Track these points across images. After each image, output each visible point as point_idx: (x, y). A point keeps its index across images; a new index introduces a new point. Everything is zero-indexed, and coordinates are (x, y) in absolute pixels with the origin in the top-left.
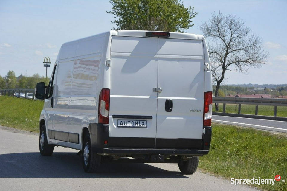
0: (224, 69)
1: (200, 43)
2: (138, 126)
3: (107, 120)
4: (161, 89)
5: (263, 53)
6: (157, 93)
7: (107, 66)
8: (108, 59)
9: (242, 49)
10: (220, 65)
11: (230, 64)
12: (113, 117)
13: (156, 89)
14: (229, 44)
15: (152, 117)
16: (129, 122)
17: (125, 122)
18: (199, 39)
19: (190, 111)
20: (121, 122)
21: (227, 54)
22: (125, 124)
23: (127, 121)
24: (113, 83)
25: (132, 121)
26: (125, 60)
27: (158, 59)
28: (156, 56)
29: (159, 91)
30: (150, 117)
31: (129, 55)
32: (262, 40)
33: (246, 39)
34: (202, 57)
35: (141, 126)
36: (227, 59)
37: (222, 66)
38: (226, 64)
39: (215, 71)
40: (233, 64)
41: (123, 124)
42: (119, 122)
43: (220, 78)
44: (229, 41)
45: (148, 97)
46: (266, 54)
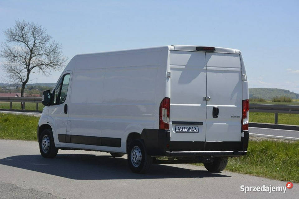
0: (29, 71)
1: (237, 56)
2: (192, 131)
3: (167, 126)
4: (210, 98)
5: (63, 58)
6: (206, 101)
7: (168, 78)
8: (168, 72)
9: (45, 54)
10: (25, 68)
11: (34, 67)
12: (172, 124)
13: (205, 97)
14: (32, 49)
15: (202, 122)
16: (185, 127)
17: (182, 128)
18: (237, 53)
19: (232, 117)
20: (179, 127)
21: (31, 58)
22: (182, 130)
23: (183, 127)
24: (172, 93)
25: (187, 127)
26: (180, 72)
27: (206, 71)
28: (205, 68)
29: (208, 99)
30: (201, 123)
31: (184, 68)
32: (62, 46)
33: (48, 45)
34: (240, 69)
35: (194, 131)
36: (31, 62)
37: (27, 69)
38: (30, 67)
39: (20, 74)
40: (37, 67)
41: (180, 130)
42: (177, 127)
43: (25, 80)
44: (32, 46)
45: (200, 105)
46: (66, 59)
